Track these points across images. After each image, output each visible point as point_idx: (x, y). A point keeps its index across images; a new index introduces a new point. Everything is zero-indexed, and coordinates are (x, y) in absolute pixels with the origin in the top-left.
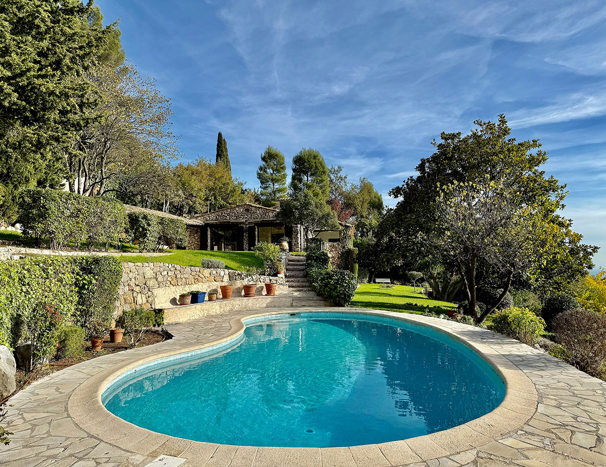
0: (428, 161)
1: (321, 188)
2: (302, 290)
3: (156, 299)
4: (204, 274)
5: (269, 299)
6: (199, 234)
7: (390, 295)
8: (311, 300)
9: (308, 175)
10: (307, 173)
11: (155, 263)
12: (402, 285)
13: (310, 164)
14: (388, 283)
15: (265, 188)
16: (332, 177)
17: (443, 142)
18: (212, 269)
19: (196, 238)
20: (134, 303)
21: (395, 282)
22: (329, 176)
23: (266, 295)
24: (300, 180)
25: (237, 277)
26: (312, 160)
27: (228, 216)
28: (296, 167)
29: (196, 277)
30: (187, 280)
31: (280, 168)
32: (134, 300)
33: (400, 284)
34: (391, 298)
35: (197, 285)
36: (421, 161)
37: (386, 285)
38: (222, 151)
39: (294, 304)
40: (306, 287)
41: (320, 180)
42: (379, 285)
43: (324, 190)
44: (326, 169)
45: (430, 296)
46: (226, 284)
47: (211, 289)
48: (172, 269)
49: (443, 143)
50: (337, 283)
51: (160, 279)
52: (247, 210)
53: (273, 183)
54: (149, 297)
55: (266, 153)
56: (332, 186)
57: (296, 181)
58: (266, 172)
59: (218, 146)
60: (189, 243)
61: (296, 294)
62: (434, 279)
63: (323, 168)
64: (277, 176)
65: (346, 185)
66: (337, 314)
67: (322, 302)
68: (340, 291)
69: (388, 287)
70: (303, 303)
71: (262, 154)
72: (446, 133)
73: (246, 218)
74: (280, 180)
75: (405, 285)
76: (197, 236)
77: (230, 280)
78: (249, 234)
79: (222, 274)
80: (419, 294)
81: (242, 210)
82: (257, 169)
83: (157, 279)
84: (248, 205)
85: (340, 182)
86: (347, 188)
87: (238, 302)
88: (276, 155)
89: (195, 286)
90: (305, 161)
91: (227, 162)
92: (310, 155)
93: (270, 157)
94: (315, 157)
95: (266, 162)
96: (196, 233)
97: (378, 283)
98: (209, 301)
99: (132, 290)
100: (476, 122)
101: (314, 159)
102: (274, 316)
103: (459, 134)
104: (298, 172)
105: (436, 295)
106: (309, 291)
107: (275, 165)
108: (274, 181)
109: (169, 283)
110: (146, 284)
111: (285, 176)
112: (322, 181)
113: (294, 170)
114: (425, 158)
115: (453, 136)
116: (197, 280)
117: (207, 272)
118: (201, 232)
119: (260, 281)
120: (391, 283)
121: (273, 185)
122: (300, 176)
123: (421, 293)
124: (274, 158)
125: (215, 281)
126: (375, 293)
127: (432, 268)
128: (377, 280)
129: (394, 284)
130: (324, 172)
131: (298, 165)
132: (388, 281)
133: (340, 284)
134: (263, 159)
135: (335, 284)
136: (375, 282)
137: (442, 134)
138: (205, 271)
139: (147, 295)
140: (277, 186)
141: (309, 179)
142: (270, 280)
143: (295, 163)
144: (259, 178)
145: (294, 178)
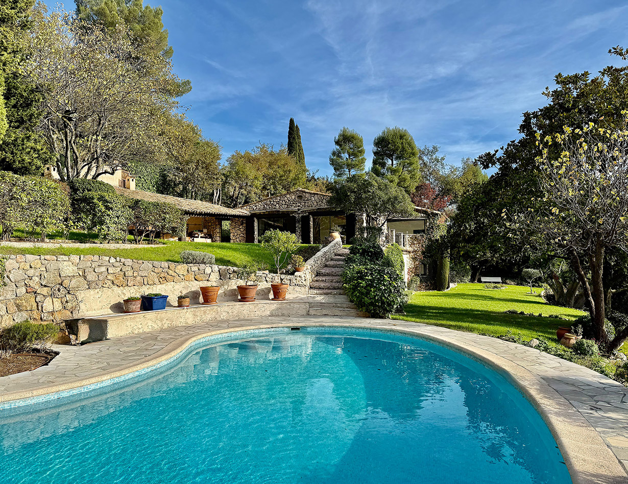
0: (535, 115)
1: (410, 172)
2: (330, 293)
3: (81, 305)
4: (176, 271)
5: (274, 305)
6: (245, 225)
7: (492, 299)
8: (338, 307)
9: (392, 158)
10: (392, 156)
11: (82, 256)
12: (517, 285)
13: (396, 145)
14: (498, 283)
15: (339, 175)
16: (425, 158)
17: (559, 87)
18: (191, 265)
19: (241, 230)
20: (38, 310)
21: (508, 281)
22: (420, 158)
23: (272, 300)
24: (383, 165)
25: (232, 276)
26: (398, 140)
27: (277, 205)
28: (377, 149)
29: (162, 275)
30: (145, 280)
31: (357, 152)
32: (38, 306)
33: (515, 284)
34: (490, 303)
35: (163, 286)
36: (525, 116)
37: (493, 285)
38: (294, 138)
39: (312, 312)
40: (338, 288)
41: (408, 164)
42: (484, 285)
43: (414, 175)
44: (416, 150)
45: (551, 300)
46: (214, 284)
47: (189, 290)
48: (117, 264)
49: (559, 89)
50: (372, 286)
51: (91, 277)
52: (300, 197)
53: (349, 170)
54: (67, 302)
55: (340, 135)
56: (426, 170)
57: (377, 166)
58: (340, 157)
59: (290, 133)
60: (234, 236)
61: (320, 298)
62: (557, 278)
63: (412, 149)
64: (355, 161)
65: (443, 168)
66: (361, 330)
67: (352, 311)
68: (375, 296)
69: (496, 287)
70: (325, 312)
71: (335, 138)
72: (565, 75)
73: (299, 206)
74: (357, 165)
75: (522, 284)
76: (242, 228)
77: (220, 279)
78: (302, 224)
79: (208, 270)
80: (537, 296)
81: (293, 197)
82: (330, 154)
83: (85, 278)
84: (301, 191)
85: (436, 165)
86: (445, 171)
87: (226, 309)
88: (353, 137)
89: (159, 287)
90: (389, 143)
91: (300, 150)
92: (395, 135)
93: (345, 140)
94: (401, 137)
95: (341, 146)
96: (242, 225)
97: (484, 282)
98: (178, 307)
99: (35, 293)
100: (613, 50)
101: (400, 139)
102: (264, 330)
103: (586, 74)
104: (381, 155)
105: (558, 299)
106: (340, 294)
107: (351, 149)
108: (350, 167)
109: (110, 283)
110: (62, 285)
111: (363, 161)
112: (411, 164)
113: (375, 153)
114: (531, 111)
115: (575, 79)
116: (164, 279)
117: (182, 268)
118: (246, 223)
119: (266, 281)
120: (503, 283)
121: (349, 172)
122: (383, 159)
123: (540, 296)
124: (349, 141)
125: (196, 280)
126: (472, 295)
127: (553, 265)
128: (483, 279)
129: (506, 283)
130: (414, 154)
131: (380, 148)
132: (499, 279)
133: (375, 287)
134: (337, 143)
135: (367, 286)
136: (480, 281)
137: (557, 77)
138: (179, 267)
139: (64, 300)
140: (353, 172)
141: (395, 162)
142: (282, 280)
143: (376, 145)
144: (332, 164)
145: (375, 162)
